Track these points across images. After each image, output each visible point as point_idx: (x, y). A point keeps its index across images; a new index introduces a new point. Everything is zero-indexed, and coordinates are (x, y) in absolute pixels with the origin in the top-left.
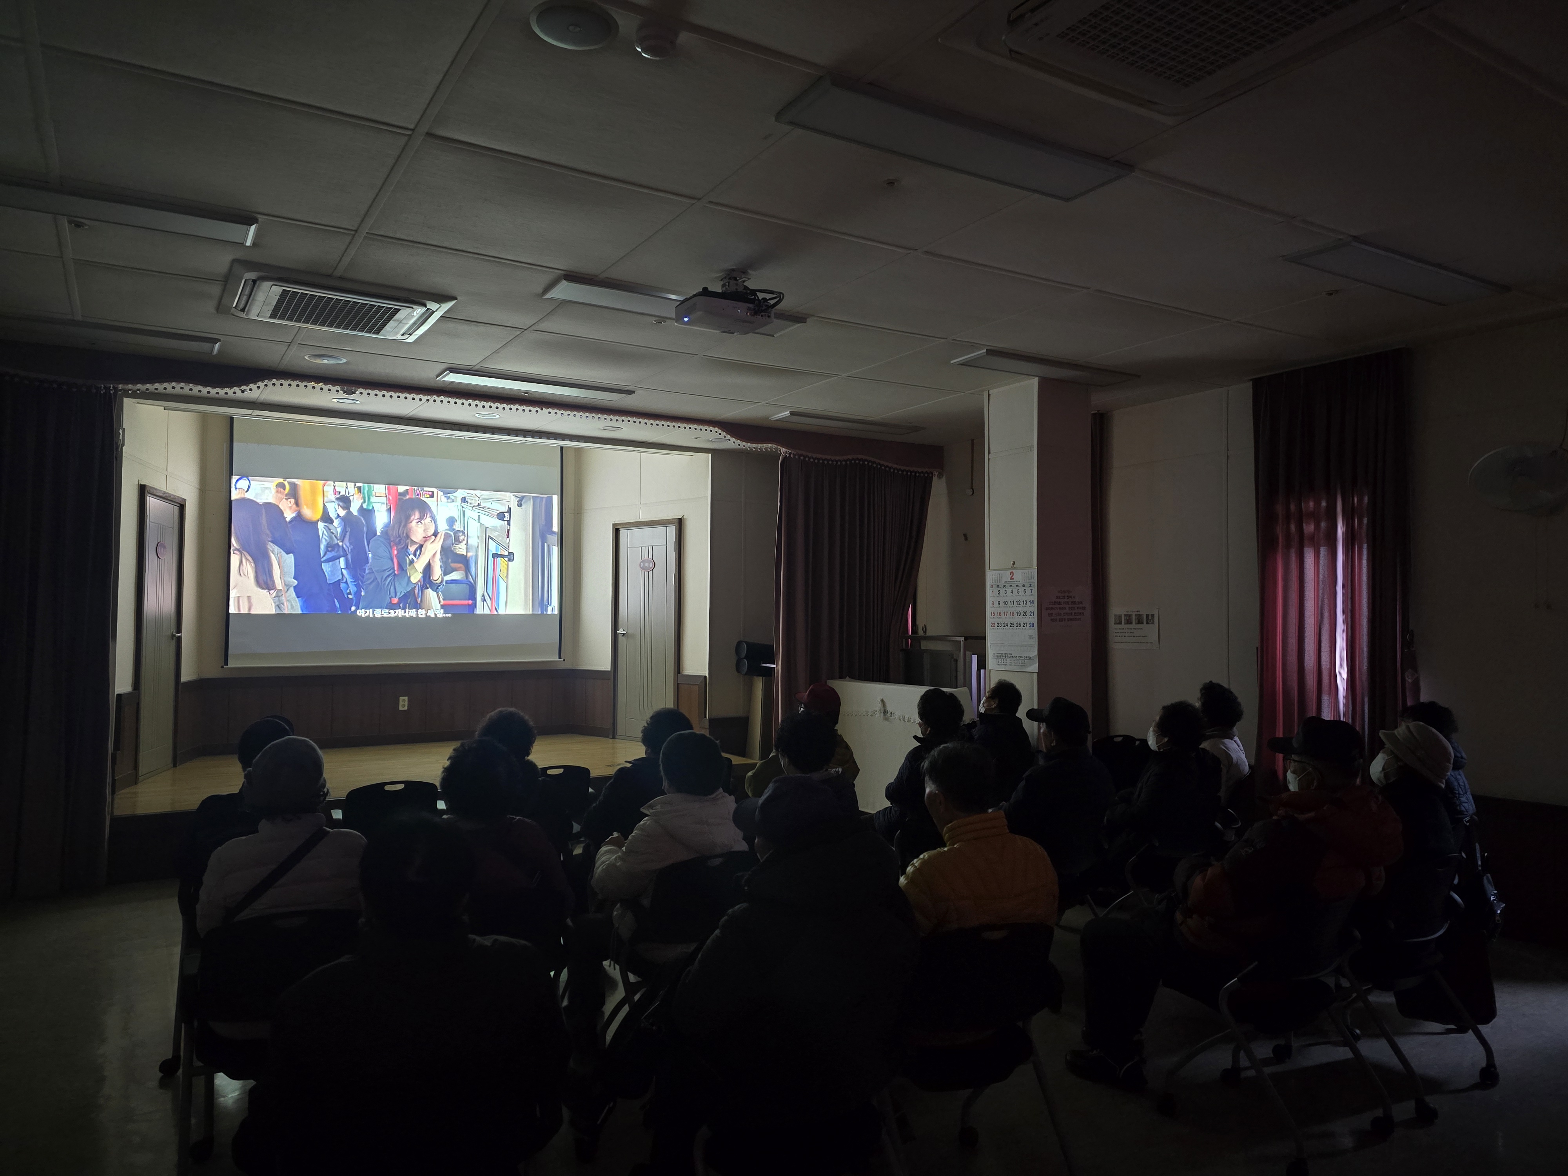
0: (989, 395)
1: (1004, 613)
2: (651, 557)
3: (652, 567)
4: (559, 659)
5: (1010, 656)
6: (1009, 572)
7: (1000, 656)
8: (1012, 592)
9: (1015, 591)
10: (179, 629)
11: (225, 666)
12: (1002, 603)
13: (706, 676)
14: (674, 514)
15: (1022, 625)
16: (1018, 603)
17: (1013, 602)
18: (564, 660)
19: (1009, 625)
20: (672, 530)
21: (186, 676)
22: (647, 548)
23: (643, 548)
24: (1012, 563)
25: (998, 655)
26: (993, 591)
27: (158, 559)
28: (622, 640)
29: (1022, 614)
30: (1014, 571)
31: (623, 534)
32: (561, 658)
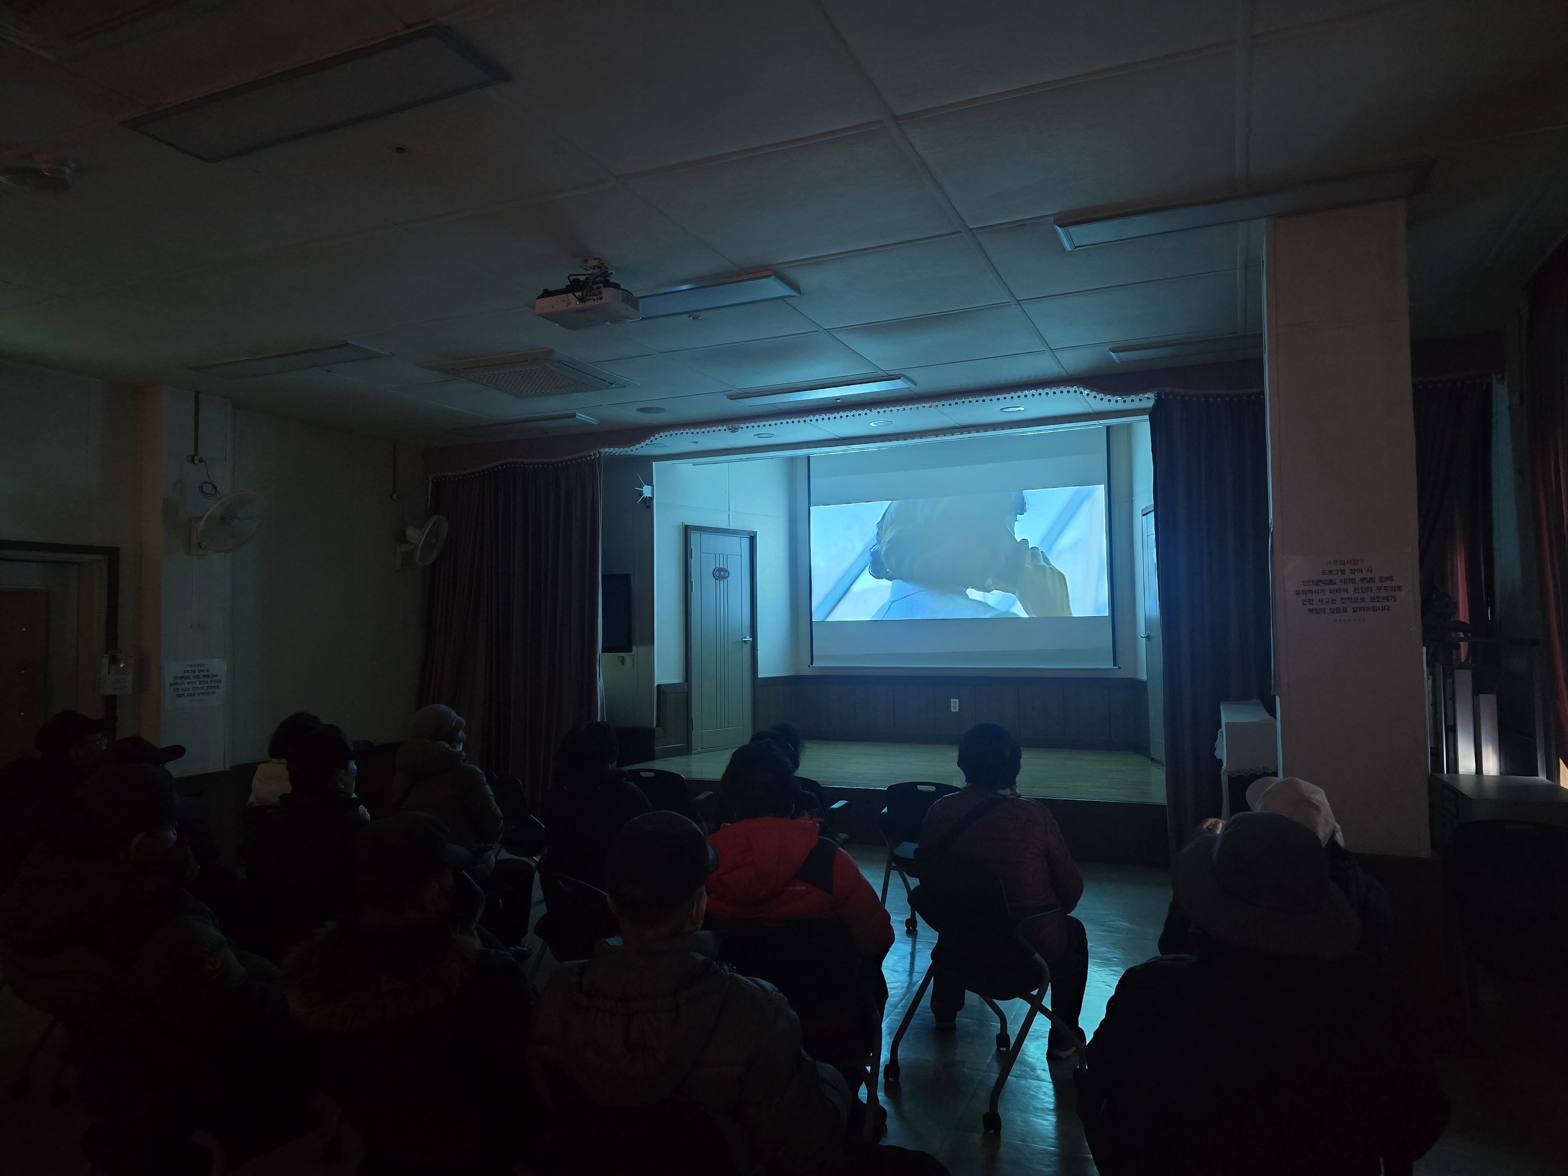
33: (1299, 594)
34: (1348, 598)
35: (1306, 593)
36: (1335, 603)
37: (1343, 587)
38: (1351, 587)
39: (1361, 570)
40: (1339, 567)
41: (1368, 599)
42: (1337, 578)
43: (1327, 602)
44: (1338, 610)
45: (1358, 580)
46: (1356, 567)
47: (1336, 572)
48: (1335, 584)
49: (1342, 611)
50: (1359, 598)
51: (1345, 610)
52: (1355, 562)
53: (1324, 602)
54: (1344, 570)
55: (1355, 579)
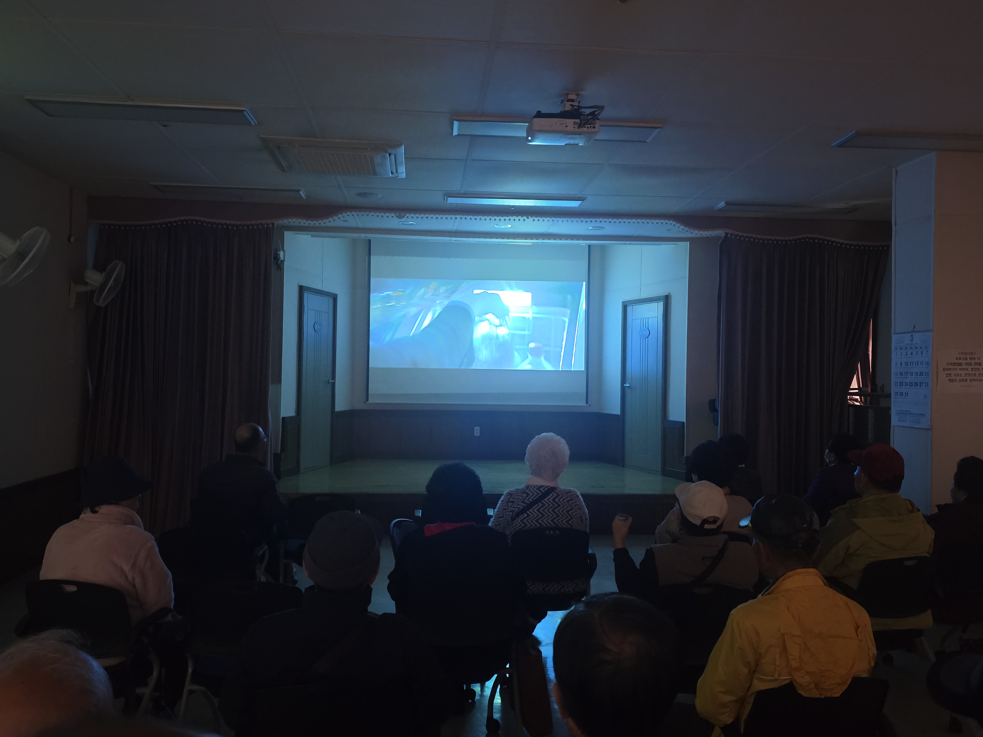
0: (896, 171)
1: (905, 373)
2: (647, 327)
3: (647, 335)
4: (586, 404)
5: (909, 413)
6: (910, 334)
7: (902, 413)
8: (912, 354)
9: (914, 353)
10: (334, 377)
11: (366, 402)
12: (903, 364)
13: (684, 422)
14: (662, 292)
15: (919, 384)
16: (917, 364)
17: (913, 363)
18: (590, 405)
19: (909, 385)
20: (661, 304)
21: (340, 406)
22: (645, 320)
23: (642, 320)
24: (913, 326)
25: (901, 412)
26: (896, 353)
27: (316, 332)
28: (628, 391)
29: (919, 374)
30: (913, 334)
31: (629, 309)
32: (587, 404)
33: (945, 370)
34: (968, 374)
35: (948, 370)
36: (962, 376)
37: (966, 367)
38: (970, 367)
39: (975, 359)
40: (964, 356)
41: (977, 374)
42: (964, 362)
43: (958, 375)
44: (963, 380)
45: (973, 364)
46: (972, 356)
47: (963, 359)
48: (962, 365)
49: (965, 381)
50: (973, 374)
51: (966, 380)
52: (972, 354)
53: (956, 375)
54: (967, 358)
55: (972, 363)
